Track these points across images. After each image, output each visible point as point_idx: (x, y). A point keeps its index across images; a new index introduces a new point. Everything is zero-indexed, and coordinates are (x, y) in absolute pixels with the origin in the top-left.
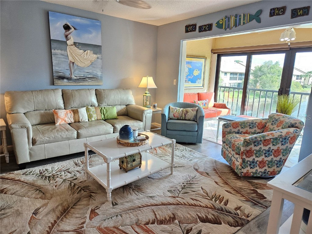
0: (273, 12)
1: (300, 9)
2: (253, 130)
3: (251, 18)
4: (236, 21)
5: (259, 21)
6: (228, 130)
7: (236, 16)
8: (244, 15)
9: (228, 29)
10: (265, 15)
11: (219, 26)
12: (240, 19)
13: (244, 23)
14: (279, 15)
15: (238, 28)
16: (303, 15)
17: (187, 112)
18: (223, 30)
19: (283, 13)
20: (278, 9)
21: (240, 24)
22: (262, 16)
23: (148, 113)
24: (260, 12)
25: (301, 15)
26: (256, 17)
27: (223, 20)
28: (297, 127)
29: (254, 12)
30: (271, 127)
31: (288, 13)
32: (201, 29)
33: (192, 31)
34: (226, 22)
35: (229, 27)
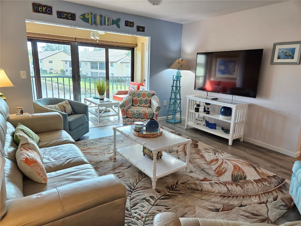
0: (127, 24)
1: (141, 27)
3: (113, 22)
4: (101, 20)
5: (118, 26)
7: (101, 16)
8: (108, 19)
9: (94, 25)
12: (105, 20)
13: (108, 25)
14: (131, 26)
16: (142, 31)
17: (64, 107)
19: (133, 26)
20: (130, 23)
21: (105, 24)
24: (119, 20)
25: (141, 31)
27: (89, 14)
29: (115, 18)
31: (135, 28)
32: (60, 15)
33: (45, 12)
34: (91, 17)
35: (95, 23)
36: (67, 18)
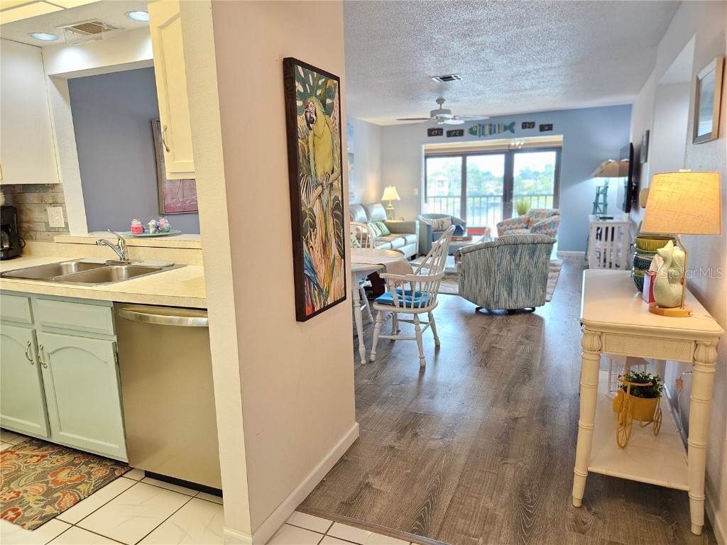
0: (525, 126)
1: (546, 125)
2: (520, 226)
3: (506, 128)
4: (490, 129)
5: (513, 131)
6: (503, 228)
7: (490, 125)
8: (499, 125)
9: (482, 137)
10: (518, 127)
11: (472, 132)
12: (495, 129)
13: (499, 132)
14: (530, 128)
15: (494, 135)
17: (443, 222)
18: (477, 137)
19: (533, 127)
20: (529, 124)
21: (495, 132)
22: (515, 128)
23: (418, 227)
24: (513, 124)
25: (547, 130)
26: (510, 128)
27: (476, 128)
28: (558, 214)
29: (508, 124)
30: (536, 220)
31: (537, 127)
32: (450, 134)
33: (437, 135)
34: (479, 129)
35: (483, 134)
36: (455, 135)
